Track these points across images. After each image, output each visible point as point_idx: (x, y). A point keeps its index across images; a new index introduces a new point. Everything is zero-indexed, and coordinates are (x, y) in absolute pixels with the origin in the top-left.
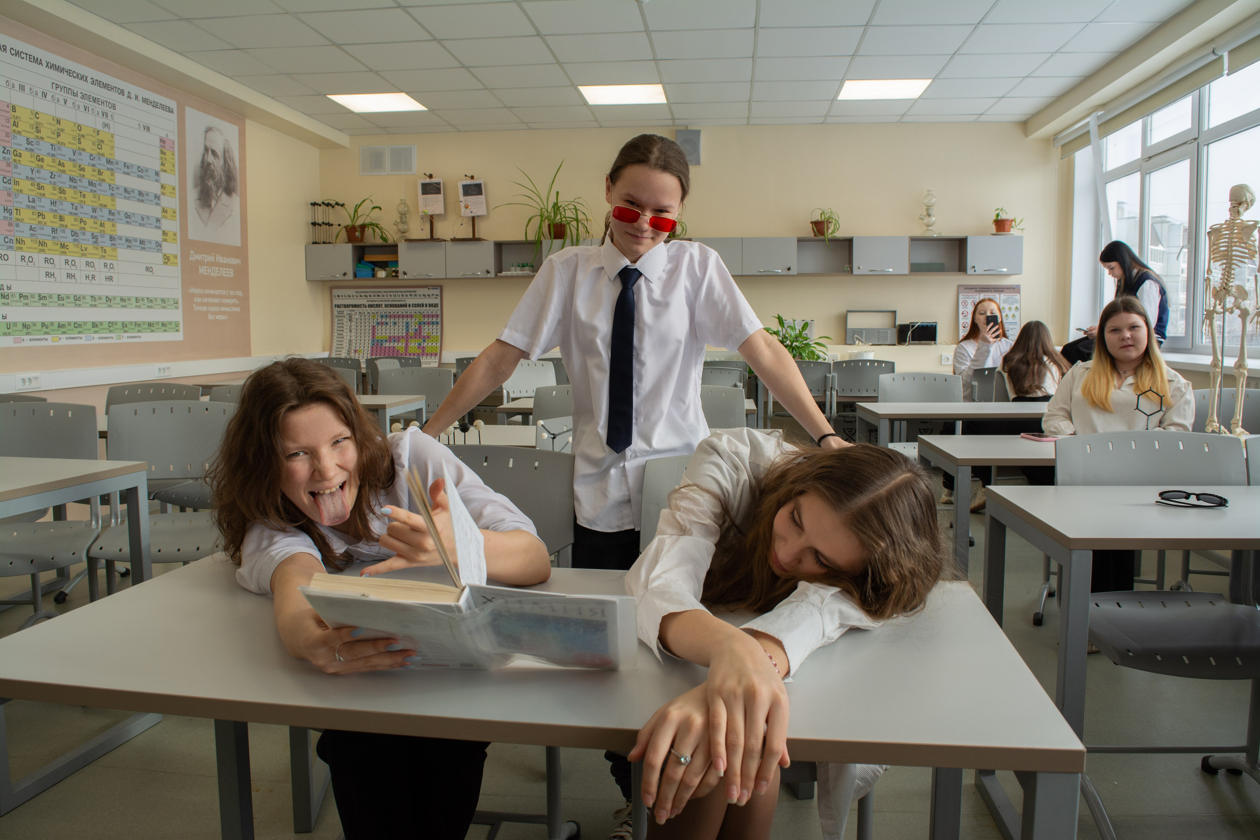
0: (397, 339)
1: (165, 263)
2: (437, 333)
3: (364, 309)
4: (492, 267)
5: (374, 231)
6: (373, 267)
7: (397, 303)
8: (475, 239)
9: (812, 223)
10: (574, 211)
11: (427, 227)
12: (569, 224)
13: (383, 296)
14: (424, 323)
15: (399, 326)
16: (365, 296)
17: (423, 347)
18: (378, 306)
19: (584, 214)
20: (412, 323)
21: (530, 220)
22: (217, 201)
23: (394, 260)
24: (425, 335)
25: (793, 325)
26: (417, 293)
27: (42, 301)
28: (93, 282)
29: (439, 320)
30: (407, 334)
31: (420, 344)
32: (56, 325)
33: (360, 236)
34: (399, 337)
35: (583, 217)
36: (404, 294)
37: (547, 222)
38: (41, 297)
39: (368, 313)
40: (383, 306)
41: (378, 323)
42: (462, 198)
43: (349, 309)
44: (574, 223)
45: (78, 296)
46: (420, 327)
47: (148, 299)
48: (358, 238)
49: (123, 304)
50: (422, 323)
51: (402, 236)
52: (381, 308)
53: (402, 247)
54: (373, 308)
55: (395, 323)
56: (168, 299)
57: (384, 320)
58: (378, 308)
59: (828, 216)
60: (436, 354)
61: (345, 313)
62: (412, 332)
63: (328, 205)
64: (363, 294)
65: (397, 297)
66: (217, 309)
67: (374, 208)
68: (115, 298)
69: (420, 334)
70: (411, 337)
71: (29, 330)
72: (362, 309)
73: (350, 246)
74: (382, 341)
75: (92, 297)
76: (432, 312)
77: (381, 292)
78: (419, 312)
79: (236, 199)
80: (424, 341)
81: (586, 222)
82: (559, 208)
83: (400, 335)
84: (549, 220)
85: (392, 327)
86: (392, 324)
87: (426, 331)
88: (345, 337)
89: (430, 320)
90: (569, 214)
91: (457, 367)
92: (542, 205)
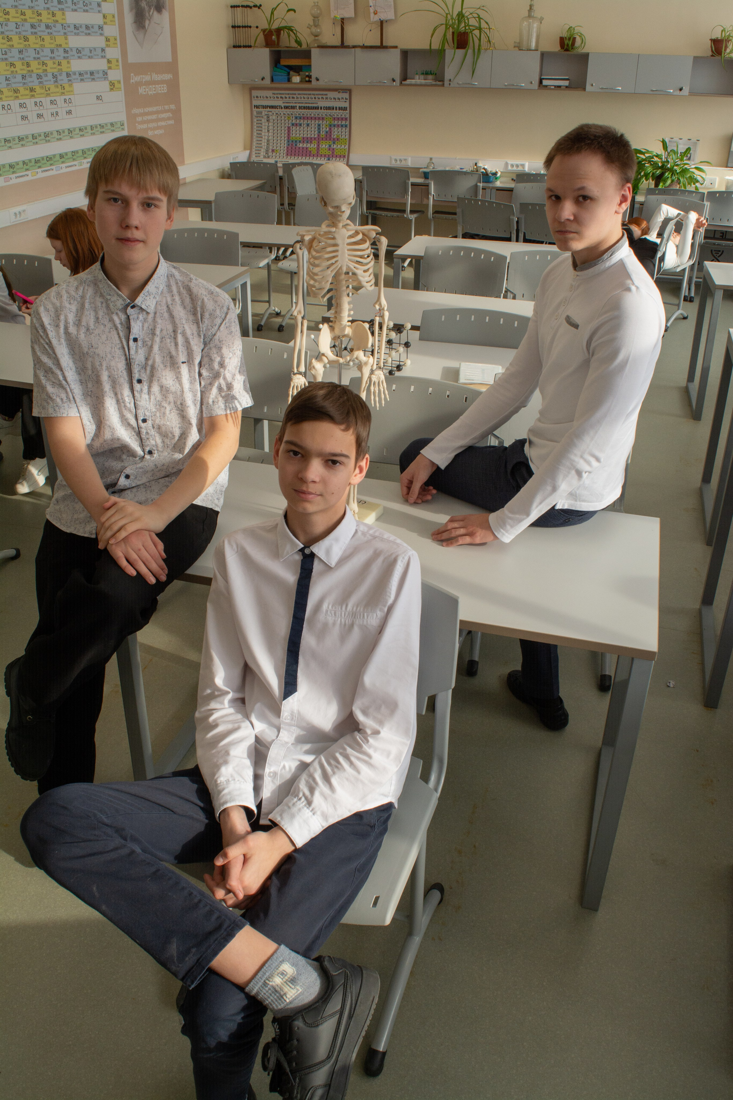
0: (309, 140)
1: (112, 89)
2: (345, 136)
3: (280, 110)
4: (397, 75)
5: (289, 36)
6: (288, 70)
7: (310, 105)
8: (382, 47)
9: (711, 40)
10: (477, 19)
11: (338, 31)
12: (471, 32)
13: (297, 98)
14: (334, 126)
15: (311, 128)
16: (281, 98)
17: (333, 149)
18: (293, 108)
19: (487, 23)
20: (323, 125)
21: (435, 30)
22: (149, 20)
23: (307, 64)
24: (335, 137)
25: (675, 149)
26: (328, 96)
27: (21, 143)
28: (57, 118)
29: (348, 123)
30: (319, 135)
31: (330, 146)
32: (33, 161)
33: (276, 40)
34: (311, 139)
35: (486, 26)
36: (317, 96)
37: (451, 30)
38: (21, 139)
39: (284, 114)
40: (298, 108)
41: (293, 125)
42: (372, 2)
43: (266, 110)
44: (477, 32)
45: (47, 133)
46: (330, 129)
47: (100, 125)
48: (275, 41)
49: (82, 133)
50: (332, 126)
51: (315, 40)
52: (295, 110)
53: (315, 53)
54: (288, 110)
55: (308, 125)
56: (116, 123)
58: (293, 110)
59: (728, 34)
60: (344, 156)
61: (263, 114)
62: (323, 134)
63: (247, 6)
64: (279, 96)
65: (310, 99)
66: (155, 125)
67: (289, 10)
68: (75, 129)
69: (330, 136)
70: (322, 139)
71: (15, 169)
72: (279, 110)
73: (267, 51)
74: (296, 142)
75: (57, 131)
76: (341, 115)
77: (295, 94)
78: (330, 115)
79: (166, 14)
80: (334, 143)
81: (488, 30)
82: (463, 16)
83: (312, 136)
84: (453, 28)
85: (306, 128)
86: (305, 126)
87: (336, 133)
88: (263, 137)
89: (340, 123)
90: (473, 22)
91: (363, 175)
92: (448, 12)
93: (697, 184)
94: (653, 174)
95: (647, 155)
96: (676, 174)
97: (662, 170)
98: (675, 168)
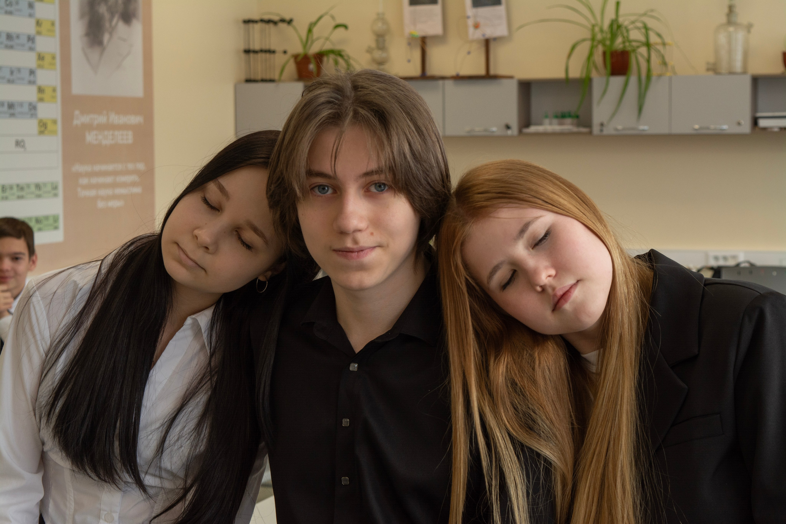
1: (41, 133)
4: (513, 119)
5: (336, 63)
8: (488, 77)
10: (643, 31)
11: (417, 55)
12: (634, 51)
19: (659, 35)
21: (573, 48)
22: (111, 34)
33: (315, 70)
35: (658, 40)
37: (600, 49)
42: (470, 11)
44: (643, 50)
47: (18, 186)
48: (312, 72)
56: (45, 184)
63: (269, 22)
66: (109, 192)
67: (337, 26)
79: (137, 27)
81: (662, 46)
82: (619, 27)
84: (604, 45)
90: (636, 35)
92: (593, 22)
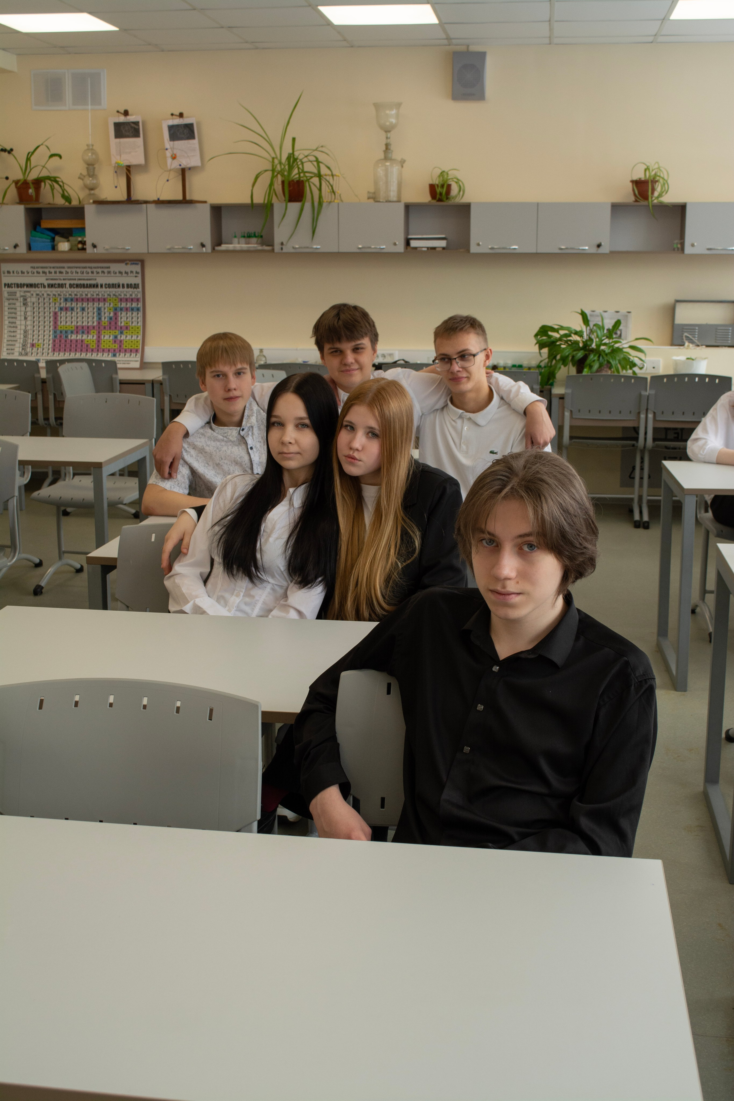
0: (86, 330)
2: (138, 323)
3: (43, 289)
4: (207, 239)
5: (52, 188)
6: (53, 235)
7: (85, 282)
8: (185, 202)
9: (633, 182)
10: (315, 163)
11: (123, 182)
12: (308, 180)
13: (67, 273)
14: (121, 309)
15: (88, 313)
16: (44, 272)
17: (121, 341)
18: (61, 286)
19: (329, 168)
20: (105, 309)
21: (257, 177)
23: (79, 226)
24: (123, 324)
25: (600, 324)
26: (112, 270)
29: (140, 305)
30: (99, 323)
31: (116, 337)
33: (34, 194)
34: (88, 327)
35: (328, 172)
36: (95, 270)
37: (280, 178)
39: (48, 295)
40: (68, 286)
41: (61, 309)
42: (168, 144)
43: (23, 289)
44: (315, 180)
46: (115, 314)
48: (31, 196)
50: (118, 309)
51: (90, 194)
52: (64, 289)
53: (90, 211)
54: (53, 289)
55: (83, 309)
57: (69, 305)
58: (61, 289)
59: (653, 173)
60: (137, 351)
61: (18, 295)
62: (105, 321)
64: (41, 270)
65: (85, 274)
67: (52, 156)
69: (116, 323)
70: (105, 328)
72: (40, 289)
73: (21, 208)
74: (66, 332)
76: (131, 295)
77: (64, 268)
78: (114, 295)
80: (122, 333)
81: (331, 177)
82: (295, 160)
83: (89, 324)
84: (283, 175)
85: (80, 314)
86: (79, 310)
87: (123, 319)
88: (19, 327)
89: (129, 305)
90: (309, 167)
91: (164, 373)
92: (273, 155)
93: (636, 369)
94: (573, 357)
95: (562, 332)
96: (604, 356)
97: (585, 351)
98: (602, 347)
